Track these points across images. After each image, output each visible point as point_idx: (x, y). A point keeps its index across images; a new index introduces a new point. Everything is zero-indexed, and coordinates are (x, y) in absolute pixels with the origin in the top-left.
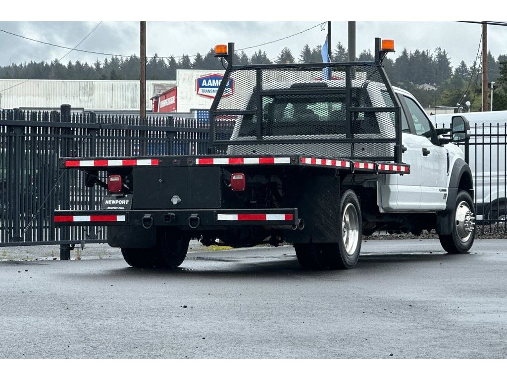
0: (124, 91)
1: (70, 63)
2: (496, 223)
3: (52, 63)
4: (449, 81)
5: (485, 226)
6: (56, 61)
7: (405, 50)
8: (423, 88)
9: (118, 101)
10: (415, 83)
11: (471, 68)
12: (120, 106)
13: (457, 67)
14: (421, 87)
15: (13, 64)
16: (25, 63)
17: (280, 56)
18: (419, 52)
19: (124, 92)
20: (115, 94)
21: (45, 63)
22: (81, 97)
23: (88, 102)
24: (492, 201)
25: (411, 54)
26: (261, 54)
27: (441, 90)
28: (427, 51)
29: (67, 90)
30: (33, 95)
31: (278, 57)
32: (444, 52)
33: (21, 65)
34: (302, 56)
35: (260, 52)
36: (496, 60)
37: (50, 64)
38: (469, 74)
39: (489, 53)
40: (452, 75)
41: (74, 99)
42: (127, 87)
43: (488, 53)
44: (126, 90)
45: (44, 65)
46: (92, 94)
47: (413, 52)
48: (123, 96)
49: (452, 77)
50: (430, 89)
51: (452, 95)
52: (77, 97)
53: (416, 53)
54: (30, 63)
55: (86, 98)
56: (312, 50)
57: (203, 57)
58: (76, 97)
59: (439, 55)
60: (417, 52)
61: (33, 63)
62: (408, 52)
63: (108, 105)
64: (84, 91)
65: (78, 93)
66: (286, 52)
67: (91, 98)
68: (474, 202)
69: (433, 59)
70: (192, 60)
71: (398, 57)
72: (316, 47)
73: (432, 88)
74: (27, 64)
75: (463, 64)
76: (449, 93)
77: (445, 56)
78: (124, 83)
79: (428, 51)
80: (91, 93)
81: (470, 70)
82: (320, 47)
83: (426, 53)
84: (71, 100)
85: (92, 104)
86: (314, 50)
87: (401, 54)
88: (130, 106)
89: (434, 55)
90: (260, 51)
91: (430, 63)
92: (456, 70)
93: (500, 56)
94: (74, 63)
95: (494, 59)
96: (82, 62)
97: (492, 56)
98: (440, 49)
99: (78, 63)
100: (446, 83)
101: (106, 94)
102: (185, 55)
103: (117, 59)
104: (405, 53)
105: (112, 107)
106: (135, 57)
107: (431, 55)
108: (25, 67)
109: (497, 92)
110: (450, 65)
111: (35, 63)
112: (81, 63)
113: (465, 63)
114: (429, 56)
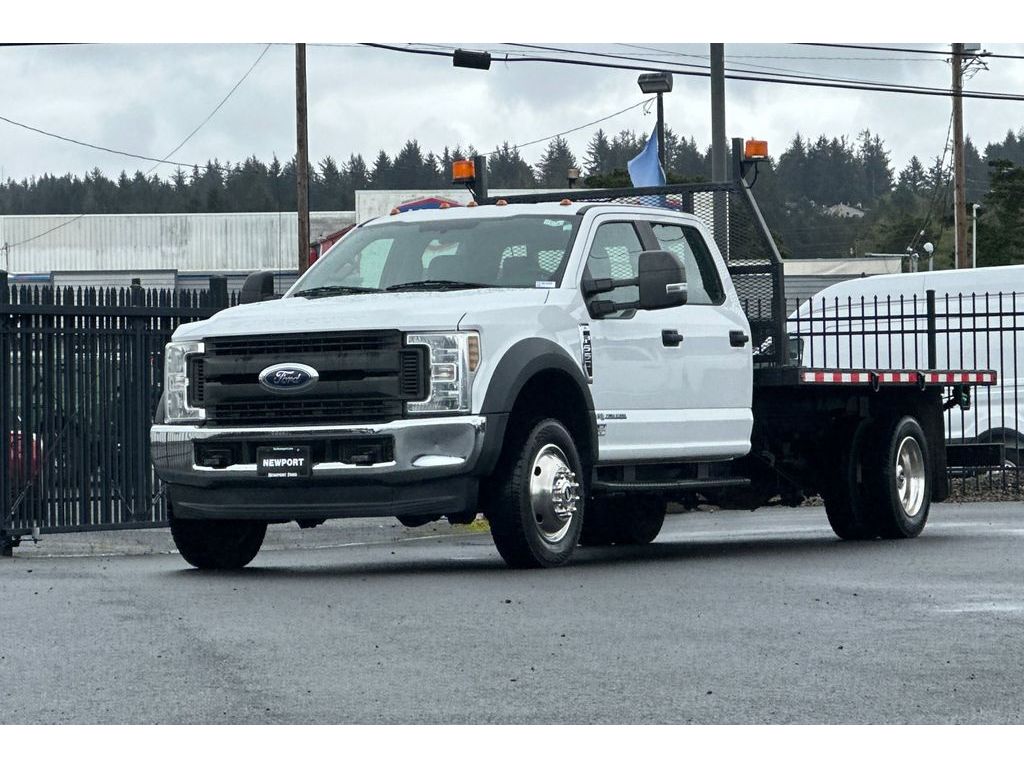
0: (249, 233)
1: (123, 176)
2: (988, 473)
3: (87, 177)
4: (887, 198)
5: (967, 480)
6: (96, 173)
7: (798, 137)
8: (836, 214)
9: (237, 255)
10: (820, 202)
11: (932, 171)
12: (242, 263)
13: (903, 168)
14: (833, 210)
15: (9, 180)
16: (34, 178)
17: (547, 155)
18: (825, 141)
19: (249, 237)
20: (231, 241)
21: (74, 177)
22: (164, 248)
23: (178, 256)
24: (979, 433)
25: (809, 145)
26: (509, 151)
27: (872, 217)
28: (842, 137)
29: (136, 234)
30: (70, 246)
31: (543, 156)
32: (878, 140)
33: (25, 183)
34: (590, 153)
35: (506, 149)
36: (982, 154)
37: (82, 179)
38: (928, 183)
39: (968, 139)
40: (894, 185)
41: (151, 251)
42: (254, 228)
43: (964, 140)
44: (254, 231)
45: (72, 181)
46: (186, 241)
47: (814, 141)
48: (247, 245)
49: (893, 189)
50: (851, 215)
51: (894, 228)
52: (157, 247)
53: (819, 143)
54: (43, 177)
55: (175, 250)
56: (610, 142)
57: (392, 159)
58: (154, 248)
59: (868, 147)
60: (822, 141)
61: (49, 177)
62: (804, 141)
63: (217, 262)
64: (169, 234)
65: (159, 241)
66: (559, 145)
67: (184, 248)
68: (947, 436)
69: (854, 154)
70: (370, 166)
71: (784, 152)
72: (619, 135)
73: (853, 212)
74: (37, 181)
75: (916, 165)
76: (888, 224)
77: (878, 147)
78: (248, 218)
79: (845, 138)
80: (184, 238)
81: (930, 175)
82: (628, 134)
83: (840, 142)
84: (144, 253)
85: (185, 261)
86: (615, 141)
87: (790, 146)
88: (260, 264)
89: (855, 147)
90: (506, 144)
91: (849, 163)
92: (902, 175)
93: (990, 146)
94: (131, 176)
95: (976, 152)
96: (148, 175)
97: (974, 145)
98: (867, 133)
99: (139, 176)
100: (883, 202)
101: (214, 239)
102: (356, 156)
103: (217, 166)
104: (798, 143)
105: (225, 266)
106: (255, 161)
107: (849, 145)
108: (33, 186)
109: (986, 222)
110: (890, 167)
111: (53, 178)
112: (147, 177)
113: (920, 160)
114: (846, 148)
